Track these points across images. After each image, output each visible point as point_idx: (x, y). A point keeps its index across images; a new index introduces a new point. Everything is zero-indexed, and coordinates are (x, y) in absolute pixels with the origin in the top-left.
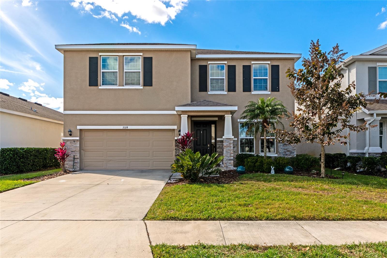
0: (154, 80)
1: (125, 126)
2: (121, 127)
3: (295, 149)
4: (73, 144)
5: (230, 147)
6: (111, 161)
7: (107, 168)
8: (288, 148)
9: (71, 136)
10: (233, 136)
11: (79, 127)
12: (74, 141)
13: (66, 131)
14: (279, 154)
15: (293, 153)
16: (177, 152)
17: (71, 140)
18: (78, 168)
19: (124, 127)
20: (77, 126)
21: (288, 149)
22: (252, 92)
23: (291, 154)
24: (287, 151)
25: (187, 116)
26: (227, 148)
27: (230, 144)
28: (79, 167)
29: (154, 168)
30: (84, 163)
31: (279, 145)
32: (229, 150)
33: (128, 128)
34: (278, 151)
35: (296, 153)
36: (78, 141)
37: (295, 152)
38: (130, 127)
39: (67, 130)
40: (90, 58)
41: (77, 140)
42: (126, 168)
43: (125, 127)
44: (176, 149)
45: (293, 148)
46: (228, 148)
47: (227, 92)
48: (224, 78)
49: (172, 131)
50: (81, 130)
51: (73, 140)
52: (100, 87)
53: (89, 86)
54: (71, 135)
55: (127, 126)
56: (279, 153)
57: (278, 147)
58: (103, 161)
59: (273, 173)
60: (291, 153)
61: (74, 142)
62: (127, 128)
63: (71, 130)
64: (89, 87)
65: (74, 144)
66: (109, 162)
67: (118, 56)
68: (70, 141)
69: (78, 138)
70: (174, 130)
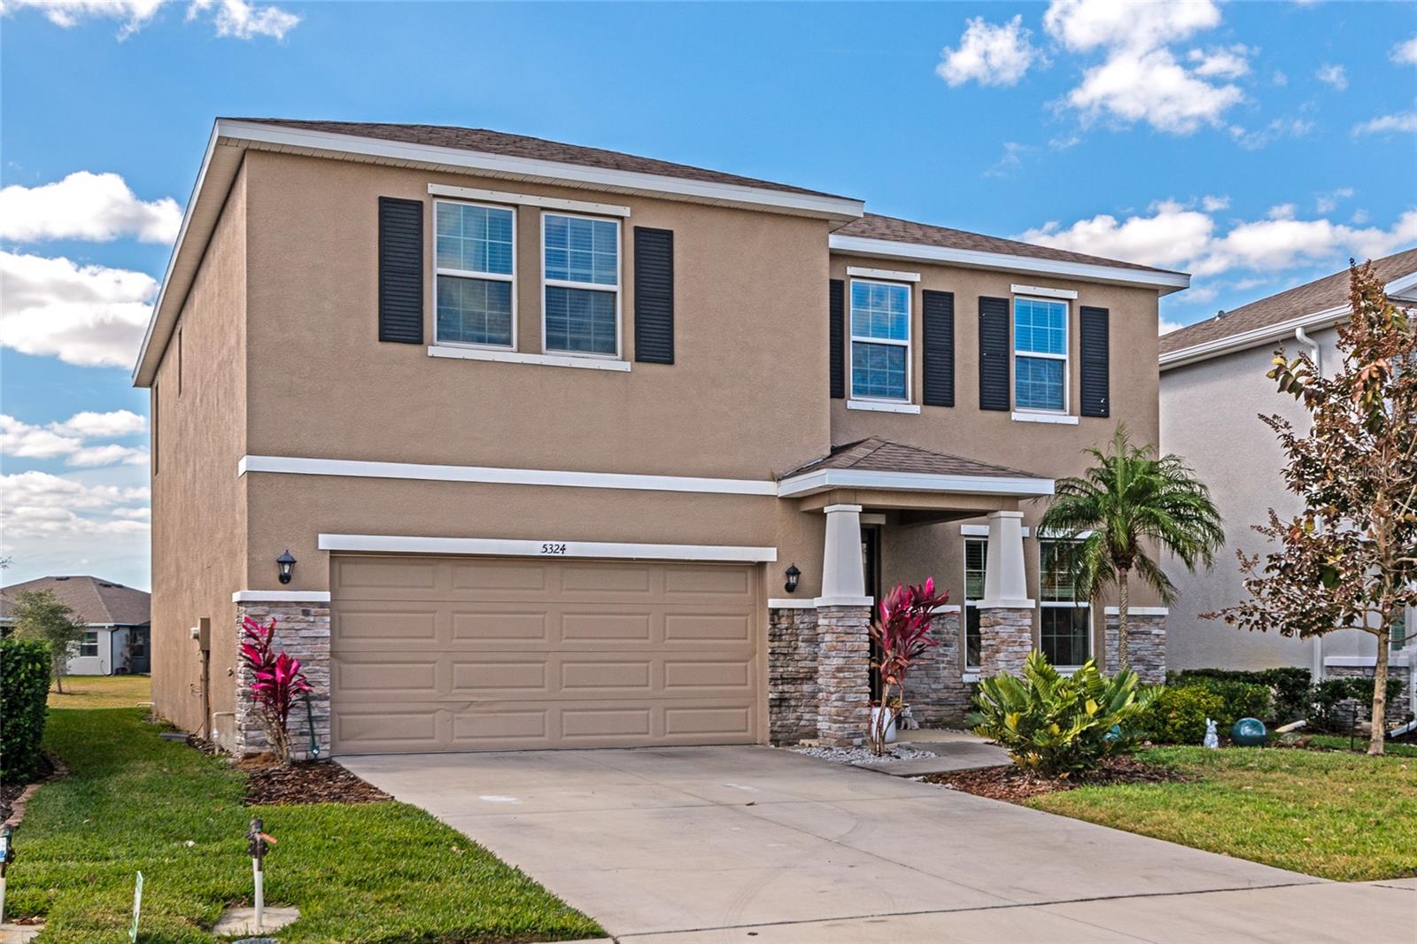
0: (679, 336)
1: (554, 543)
2: (535, 548)
3: (1162, 654)
4: (297, 626)
5: (1022, 644)
6: (471, 709)
7: (456, 741)
8: (1139, 649)
9: (286, 586)
10: (1029, 597)
11: (326, 542)
12: (305, 608)
13: (259, 558)
14: (1107, 671)
15: (1156, 667)
16: (778, 664)
17: (287, 604)
18: (325, 743)
19: (548, 547)
20: (320, 536)
21: (1139, 652)
22: (1013, 413)
23: (1150, 673)
24: (1135, 661)
25: (859, 508)
26: (1010, 648)
27: (1021, 631)
28: (328, 738)
29: (669, 737)
30: (341, 720)
31: (1107, 637)
32: (1019, 656)
33: (567, 554)
34: (1104, 658)
35: (1164, 667)
36: (327, 610)
37: (1164, 662)
38: (573, 549)
39: (271, 554)
40: (383, 201)
41: (322, 605)
42: (542, 739)
43: (554, 548)
44: (772, 653)
45: (1155, 647)
46: (1016, 649)
47: (919, 407)
48: (908, 343)
49: (746, 573)
50: (335, 555)
51: (298, 603)
52: (432, 351)
53: (383, 338)
54: (285, 579)
55: (561, 544)
56: (1109, 669)
57: (1104, 645)
58: (435, 706)
59: (1214, 746)
60: (1147, 670)
61: (306, 613)
62: (560, 554)
63: (294, 554)
64: (378, 343)
65: (305, 625)
66: (460, 713)
67: (516, 206)
68: (283, 610)
69: (326, 596)
70: (761, 566)
